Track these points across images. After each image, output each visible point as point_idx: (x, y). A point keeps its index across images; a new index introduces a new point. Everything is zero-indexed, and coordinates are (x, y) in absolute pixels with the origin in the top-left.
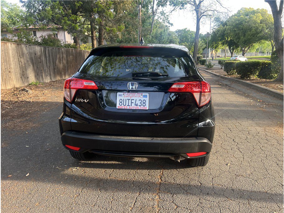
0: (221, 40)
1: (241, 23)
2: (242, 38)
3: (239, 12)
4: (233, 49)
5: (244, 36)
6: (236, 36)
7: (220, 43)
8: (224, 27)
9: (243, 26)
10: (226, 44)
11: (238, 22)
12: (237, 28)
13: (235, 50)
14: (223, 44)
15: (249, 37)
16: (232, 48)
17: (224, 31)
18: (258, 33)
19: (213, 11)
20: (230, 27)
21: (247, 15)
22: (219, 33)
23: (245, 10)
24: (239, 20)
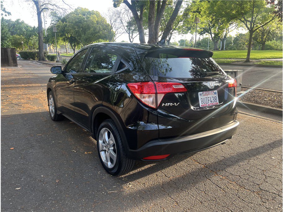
0: (61, 36)
1: (80, 22)
2: (83, 35)
3: (76, 10)
4: (75, 46)
5: (85, 34)
6: (76, 33)
7: (61, 38)
8: (63, 23)
9: (83, 24)
10: (67, 40)
11: (77, 20)
12: (77, 25)
13: (76, 47)
14: (64, 40)
15: (89, 36)
16: (73, 44)
17: (64, 28)
18: (97, 33)
19: (53, 5)
20: (70, 24)
21: (84, 15)
22: (59, 28)
23: (81, 9)
24: (78, 19)
